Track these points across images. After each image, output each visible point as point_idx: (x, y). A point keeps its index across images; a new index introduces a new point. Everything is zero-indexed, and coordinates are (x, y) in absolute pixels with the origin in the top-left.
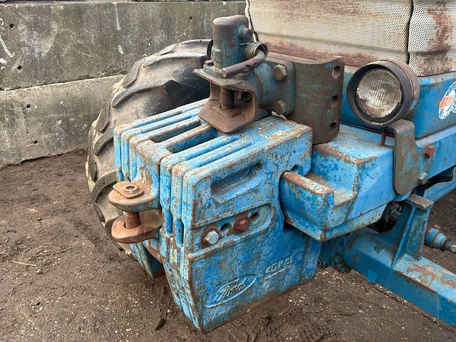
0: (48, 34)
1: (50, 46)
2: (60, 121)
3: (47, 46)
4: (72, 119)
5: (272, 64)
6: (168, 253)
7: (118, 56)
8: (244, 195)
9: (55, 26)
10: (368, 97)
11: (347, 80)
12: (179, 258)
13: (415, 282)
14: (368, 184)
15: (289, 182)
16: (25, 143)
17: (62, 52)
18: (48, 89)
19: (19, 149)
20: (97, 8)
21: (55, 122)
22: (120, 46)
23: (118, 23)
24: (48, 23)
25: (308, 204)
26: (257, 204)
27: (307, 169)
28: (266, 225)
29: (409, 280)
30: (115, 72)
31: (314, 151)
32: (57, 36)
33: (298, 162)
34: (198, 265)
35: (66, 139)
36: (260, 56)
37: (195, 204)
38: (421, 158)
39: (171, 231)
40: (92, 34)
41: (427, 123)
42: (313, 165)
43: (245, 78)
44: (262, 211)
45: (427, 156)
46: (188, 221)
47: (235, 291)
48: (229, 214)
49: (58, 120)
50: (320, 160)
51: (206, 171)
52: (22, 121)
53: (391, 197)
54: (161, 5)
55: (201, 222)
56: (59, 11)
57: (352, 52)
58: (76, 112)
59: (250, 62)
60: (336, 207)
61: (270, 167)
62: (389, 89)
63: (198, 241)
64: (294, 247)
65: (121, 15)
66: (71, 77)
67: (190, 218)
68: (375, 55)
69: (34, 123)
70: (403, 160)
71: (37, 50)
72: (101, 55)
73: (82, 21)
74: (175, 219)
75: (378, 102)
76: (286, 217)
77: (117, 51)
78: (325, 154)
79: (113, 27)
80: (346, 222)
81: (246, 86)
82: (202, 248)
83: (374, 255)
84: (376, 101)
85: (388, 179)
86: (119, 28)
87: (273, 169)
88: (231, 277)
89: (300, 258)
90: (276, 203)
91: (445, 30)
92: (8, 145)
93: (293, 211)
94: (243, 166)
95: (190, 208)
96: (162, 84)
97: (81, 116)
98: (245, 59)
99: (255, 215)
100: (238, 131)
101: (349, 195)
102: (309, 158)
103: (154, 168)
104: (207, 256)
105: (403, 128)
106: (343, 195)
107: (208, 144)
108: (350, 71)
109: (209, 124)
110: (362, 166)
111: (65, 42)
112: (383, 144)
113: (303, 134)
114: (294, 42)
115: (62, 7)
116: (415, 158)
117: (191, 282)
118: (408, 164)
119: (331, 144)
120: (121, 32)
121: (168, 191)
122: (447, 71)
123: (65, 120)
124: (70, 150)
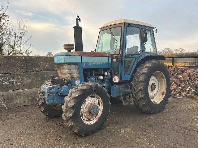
0: (30, 78)
3: (30, 81)
9: (32, 77)
14: (65, 90)
16: (22, 102)
17: (33, 82)
18: (29, 90)
19: (21, 103)
20: (41, 73)
26: (54, 91)
28: (56, 94)
31: (61, 87)
32: (32, 79)
35: (31, 101)
37: (47, 90)
40: (40, 78)
48: (51, 92)
49: (30, 97)
51: (48, 87)
52: (22, 97)
65: (46, 74)
66: (34, 87)
69: (25, 97)
71: (27, 82)
73: (38, 76)
79: (45, 77)
80: (64, 93)
82: (48, 95)
87: (56, 88)
91: (72, 76)
92: (19, 102)
94: (52, 87)
99: (54, 93)
110: (64, 87)
111: (34, 80)
113: (59, 85)
122: (75, 79)
123: (32, 97)
124: (32, 104)
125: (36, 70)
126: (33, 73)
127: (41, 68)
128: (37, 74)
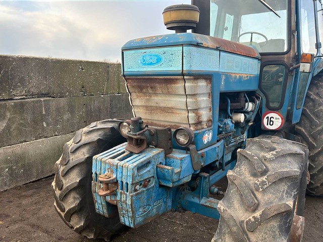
0: (4, 119)
1: (4, 125)
2: (7, 169)
4: (14, 167)
5: (149, 130)
6: (121, 198)
7: (43, 128)
8: (146, 172)
9: (8, 115)
10: (180, 138)
11: (173, 133)
12: (126, 197)
13: (208, 206)
14: (184, 166)
15: (159, 167)
17: (11, 128)
18: (1, 150)
20: (32, 103)
21: (4, 170)
22: (44, 123)
23: (44, 110)
24: (5, 113)
25: (166, 174)
26: (150, 176)
27: (164, 163)
28: (153, 184)
29: (206, 206)
30: (41, 137)
31: (166, 157)
32: (9, 120)
33: (161, 161)
34: (134, 198)
35: (10, 180)
36: (146, 128)
37: (133, 175)
38: (200, 157)
39: (122, 189)
40: (29, 117)
41: (200, 146)
42: (166, 162)
43: (142, 135)
44: (152, 179)
45: (202, 157)
46: (130, 182)
47: (145, 212)
48: (142, 179)
49: (6, 168)
50: (168, 160)
51: (135, 164)
53: (193, 172)
54: (68, 99)
55: (134, 182)
56: (11, 106)
57: (173, 124)
58: (17, 163)
59: (144, 130)
60: (175, 174)
61: (153, 163)
62: (185, 135)
63: (133, 189)
64: (163, 195)
65: (45, 106)
66: (15, 141)
67: (131, 180)
68: (180, 125)
70: (194, 158)
72: (34, 128)
73: (24, 111)
74: (124, 183)
75: (183, 140)
76: (159, 182)
77: (43, 125)
78: (169, 158)
79: (41, 112)
80: (179, 180)
81: (142, 137)
82: (135, 192)
83: (192, 200)
84: (182, 139)
85: (190, 165)
86: (44, 113)
87: (154, 164)
88: (143, 205)
89: (165, 200)
90: (156, 176)
91: (199, 117)
93: (161, 179)
94: (145, 162)
95: (131, 177)
96: (96, 140)
97: (20, 165)
98: (141, 129)
99: (149, 181)
100: (141, 152)
101: (179, 170)
102: (164, 160)
103: (115, 167)
104: (136, 195)
105: (192, 147)
106: (177, 170)
107: (132, 157)
108: (173, 130)
109: (129, 151)
110: (181, 159)
111: (13, 123)
112: (187, 153)
113: (162, 151)
114: (152, 121)
115: (13, 104)
116: (198, 157)
117: (131, 205)
118: (196, 159)
119: (171, 155)
120: (45, 115)
121: (121, 174)
122: (203, 128)
123: (11, 168)
124: (12, 187)
125: (18, 94)
126: (12, 103)
127: (32, 90)
128: (22, 105)
